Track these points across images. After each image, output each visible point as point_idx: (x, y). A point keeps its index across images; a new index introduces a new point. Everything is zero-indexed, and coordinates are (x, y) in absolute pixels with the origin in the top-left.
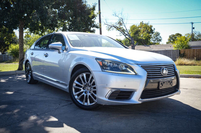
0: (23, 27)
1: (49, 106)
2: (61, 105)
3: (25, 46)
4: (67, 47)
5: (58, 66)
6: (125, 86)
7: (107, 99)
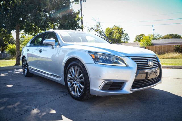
0: (19, 29)
1: (46, 97)
2: (57, 96)
3: (20, 46)
4: (60, 42)
5: (51, 60)
6: (118, 77)
7: (100, 91)
